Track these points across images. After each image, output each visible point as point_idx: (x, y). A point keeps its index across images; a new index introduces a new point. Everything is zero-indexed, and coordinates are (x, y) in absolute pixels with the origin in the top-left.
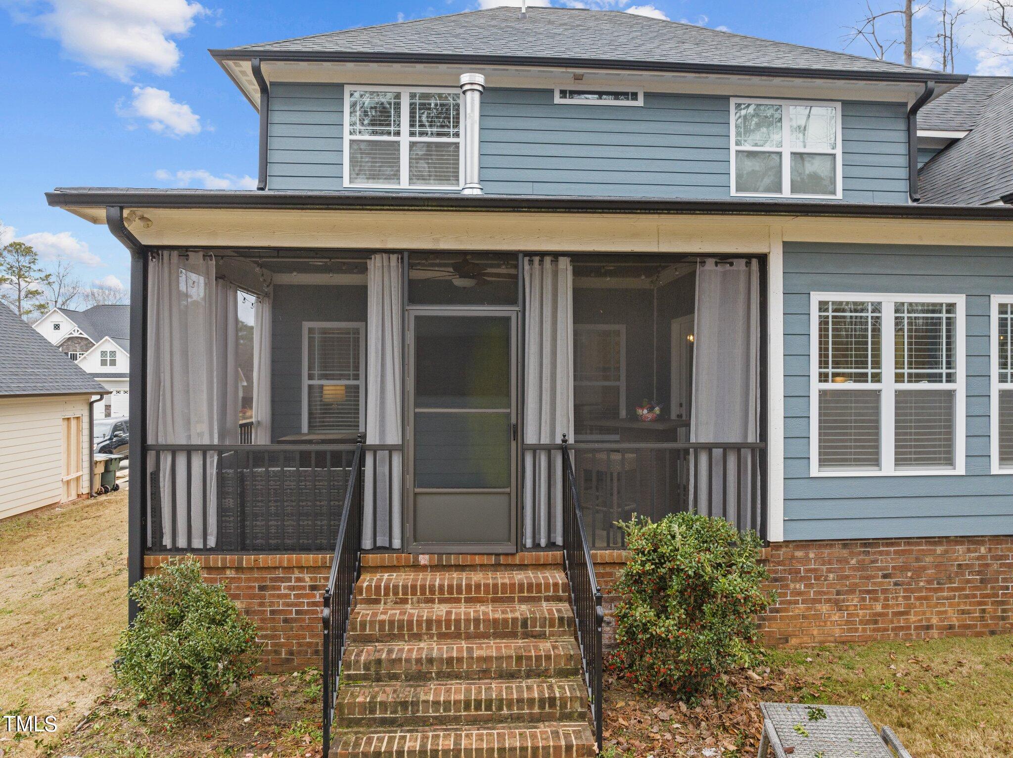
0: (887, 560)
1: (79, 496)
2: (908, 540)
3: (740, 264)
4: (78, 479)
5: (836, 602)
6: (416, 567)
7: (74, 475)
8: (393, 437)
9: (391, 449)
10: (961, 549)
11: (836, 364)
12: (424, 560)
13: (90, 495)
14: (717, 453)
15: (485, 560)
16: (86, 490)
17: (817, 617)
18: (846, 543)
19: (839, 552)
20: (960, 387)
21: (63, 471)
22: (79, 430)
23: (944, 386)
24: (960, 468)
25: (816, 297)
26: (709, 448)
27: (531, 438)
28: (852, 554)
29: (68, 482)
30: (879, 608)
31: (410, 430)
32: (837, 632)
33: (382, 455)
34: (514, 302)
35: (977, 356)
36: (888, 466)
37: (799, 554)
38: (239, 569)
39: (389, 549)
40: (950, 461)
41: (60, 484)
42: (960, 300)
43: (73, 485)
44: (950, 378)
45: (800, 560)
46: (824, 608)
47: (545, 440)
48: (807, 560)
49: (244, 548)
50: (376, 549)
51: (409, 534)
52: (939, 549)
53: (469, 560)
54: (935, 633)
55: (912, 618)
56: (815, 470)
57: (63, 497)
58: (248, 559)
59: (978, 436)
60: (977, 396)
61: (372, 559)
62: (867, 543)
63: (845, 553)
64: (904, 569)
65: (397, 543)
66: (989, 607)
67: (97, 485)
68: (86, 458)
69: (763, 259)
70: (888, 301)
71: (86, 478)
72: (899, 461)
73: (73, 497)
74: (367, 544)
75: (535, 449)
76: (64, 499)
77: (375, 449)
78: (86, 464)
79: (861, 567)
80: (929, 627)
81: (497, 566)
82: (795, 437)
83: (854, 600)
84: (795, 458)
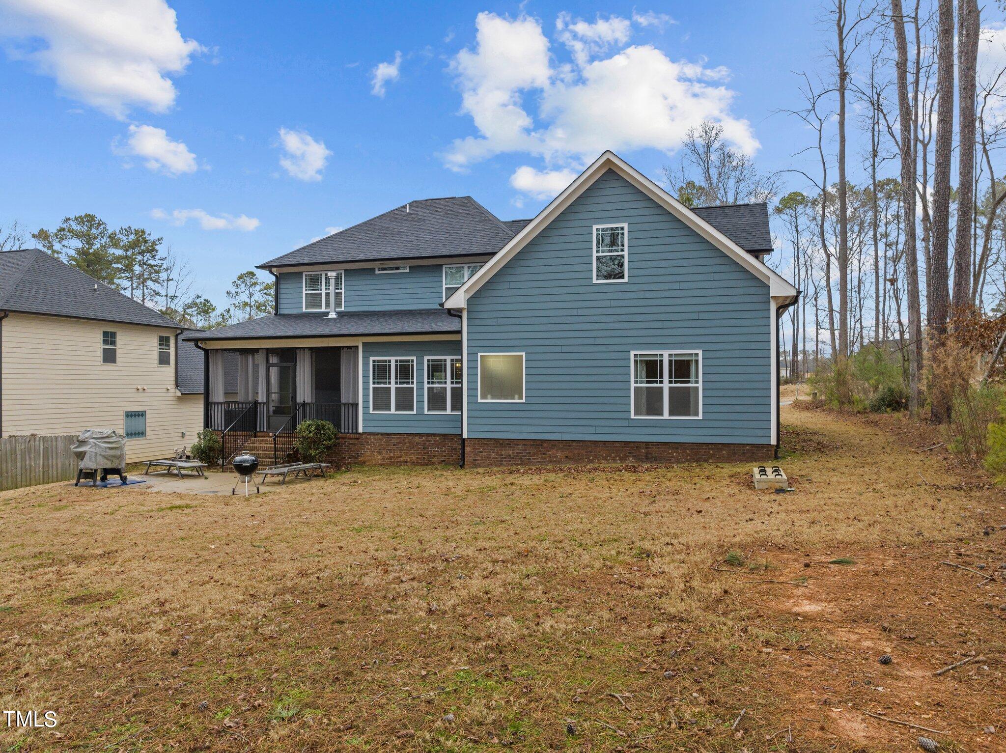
0: (395, 440)
2: (401, 434)
3: (352, 350)
5: (379, 452)
6: (269, 436)
8: (264, 401)
9: (264, 404)
10: (417, 438)
11: (378, 379)
12: (271, 434)
14: (347, 406)
15: (285, 435)
17: (374, 456)
18: (382, 434)
19: (380, 436)
20: (415, 386)
23: (410, 386)
24: (415, 412)
25: (371, 359)
26: (345, 404)
27: (298, 401)
28: (384, 437)
30: (392, 455)
31: (267, 398)
33: (262, 405)
34: (293, 362)
35: (420, 376)
36: (393, 411)
37: (368, 437)
39: (263, 431)
40: (412, 410)
42: (414, 358)
44: (412, 383)
45: (368, 439)
46: (376, 454)
47: (302, 401)
48: (371, 439)
50: (260, 431)
51: (268, 427)
52: (410, 437)
53: (282, 435)
54: (409, 464)
55: (402, 459)
56: (371, 411)
59: (420, 401)
60: (420, 389)
61: (259, 434)
62: (388, 434)
63: (382, 437)
64: (400, 443)
65: (265, 430)
66: (426, 457)
69: (357, 347)
70: (393, 359)
72: (397, 409)
74: (258, 430)
75: (299, 404)
77: (260, 404)
79: (387, 442)
80: (407, 462)
82: (366, 401)
83: (384, 452)
84: (366, 408)
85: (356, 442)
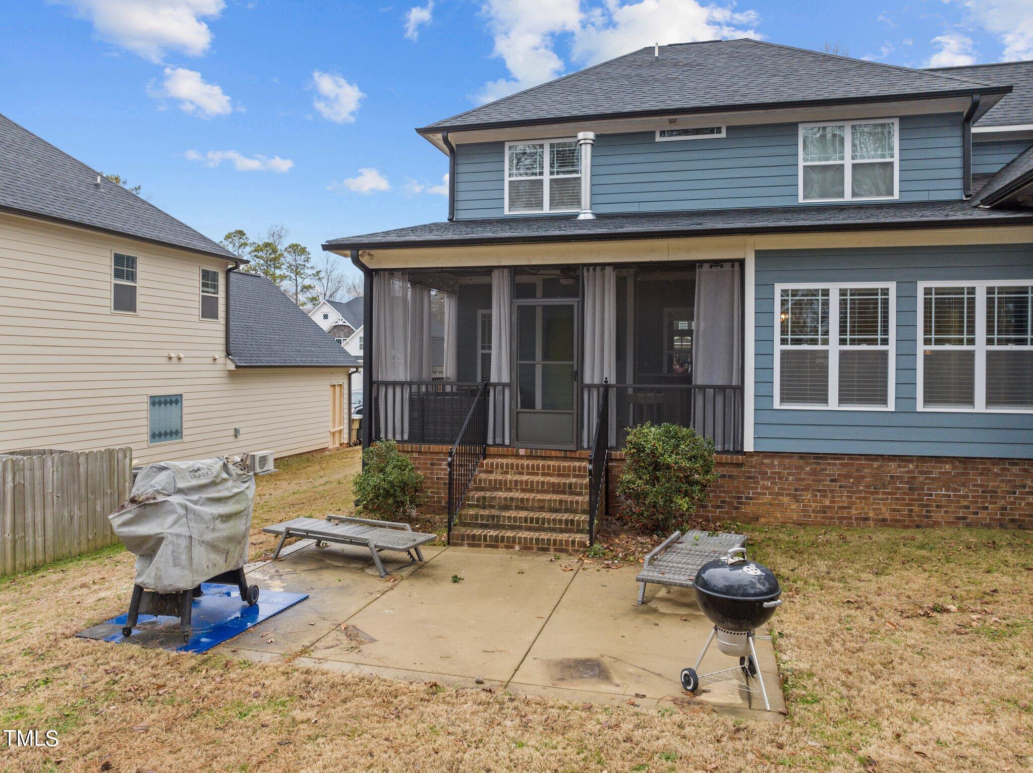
0: (834, 469)
1: (341, 444)
2: (851, 456)
3: (727, 267)
4: (340, 431)
5: (795, 496)
6: (517, 456)
7: (337, 429)
8: (505, 379)
9: (504, 385)
10: (893, 465)
11: (794, 333)
12: (522, 452)
13: (349, 445)
14: (710, 392)
15: (558, 454)
16: (346, 441)
17: (780, 505)
18: (802, 456)
19: (795, 461)
20: (891, 348)
21: (331, 425)
22: (341, 395)
23: (879, 347)
24: (891, 406)
25: (778, 288)
26: (703, 388)
27: (587, 380)
28: (807, 464)
29: (334, 433)
30: (827, 502)
31: (514, 374)
32: (795, 517)
33: (499, 388)
34: (576, 296)
35: (906, 325)
36: (833, 403)
37: (767, 461)
38: (420, 452)
39: (503, 445)
40: (884, 402)
41: (328, 434)
42: (892, 286)
43: (337, 436)
44: (885, 342)
45: (767, 465)
46: (786, 500)
47: (597, 381)
48: (772, 466)
49: (423, 440)
50: (495, 445)
51: (514, 436)
52: (875, 464)
53: (548, 453)
54: (871, 523)
55: (854, 512)
56: (777, 405)
57: (332, 444)
58: (424, 447)
59: (906, 383)
60: (906, 354)
61: (492, 450)
62: (818, 456)
63: (801, 462)
64: (847, 476)
65: (507, 442)
66: (915, 508)
67: (354, 438)
68: (346, 416)
69: (742, 262)
70: (834, 288)
71: (346, 431)
72: (842, 401)
73: (337, 445)
74: (490, 441)
75: (590, 387)
76: (331, 447)
77: (495, 385)
78: (346, 421)
79: (814, 473)
80: (866, 519)
81: (565, 458)
82: (763, 382)
83: (808, 496)
84: (763, 396)
85: (735, 471)
